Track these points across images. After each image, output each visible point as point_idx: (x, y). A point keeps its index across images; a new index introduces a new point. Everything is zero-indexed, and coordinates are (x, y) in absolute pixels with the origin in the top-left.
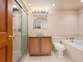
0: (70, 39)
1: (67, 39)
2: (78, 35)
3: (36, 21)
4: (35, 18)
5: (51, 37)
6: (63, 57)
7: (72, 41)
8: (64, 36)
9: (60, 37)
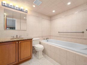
0: (46, 39)
1: (44, 39)
2: (50, 36)
3: (7, 18)
4: (5, 14)
5: (32, 39)
6: (42, 56)
7: (48, 41)
8: (42, 37)
9: (39, 39)
